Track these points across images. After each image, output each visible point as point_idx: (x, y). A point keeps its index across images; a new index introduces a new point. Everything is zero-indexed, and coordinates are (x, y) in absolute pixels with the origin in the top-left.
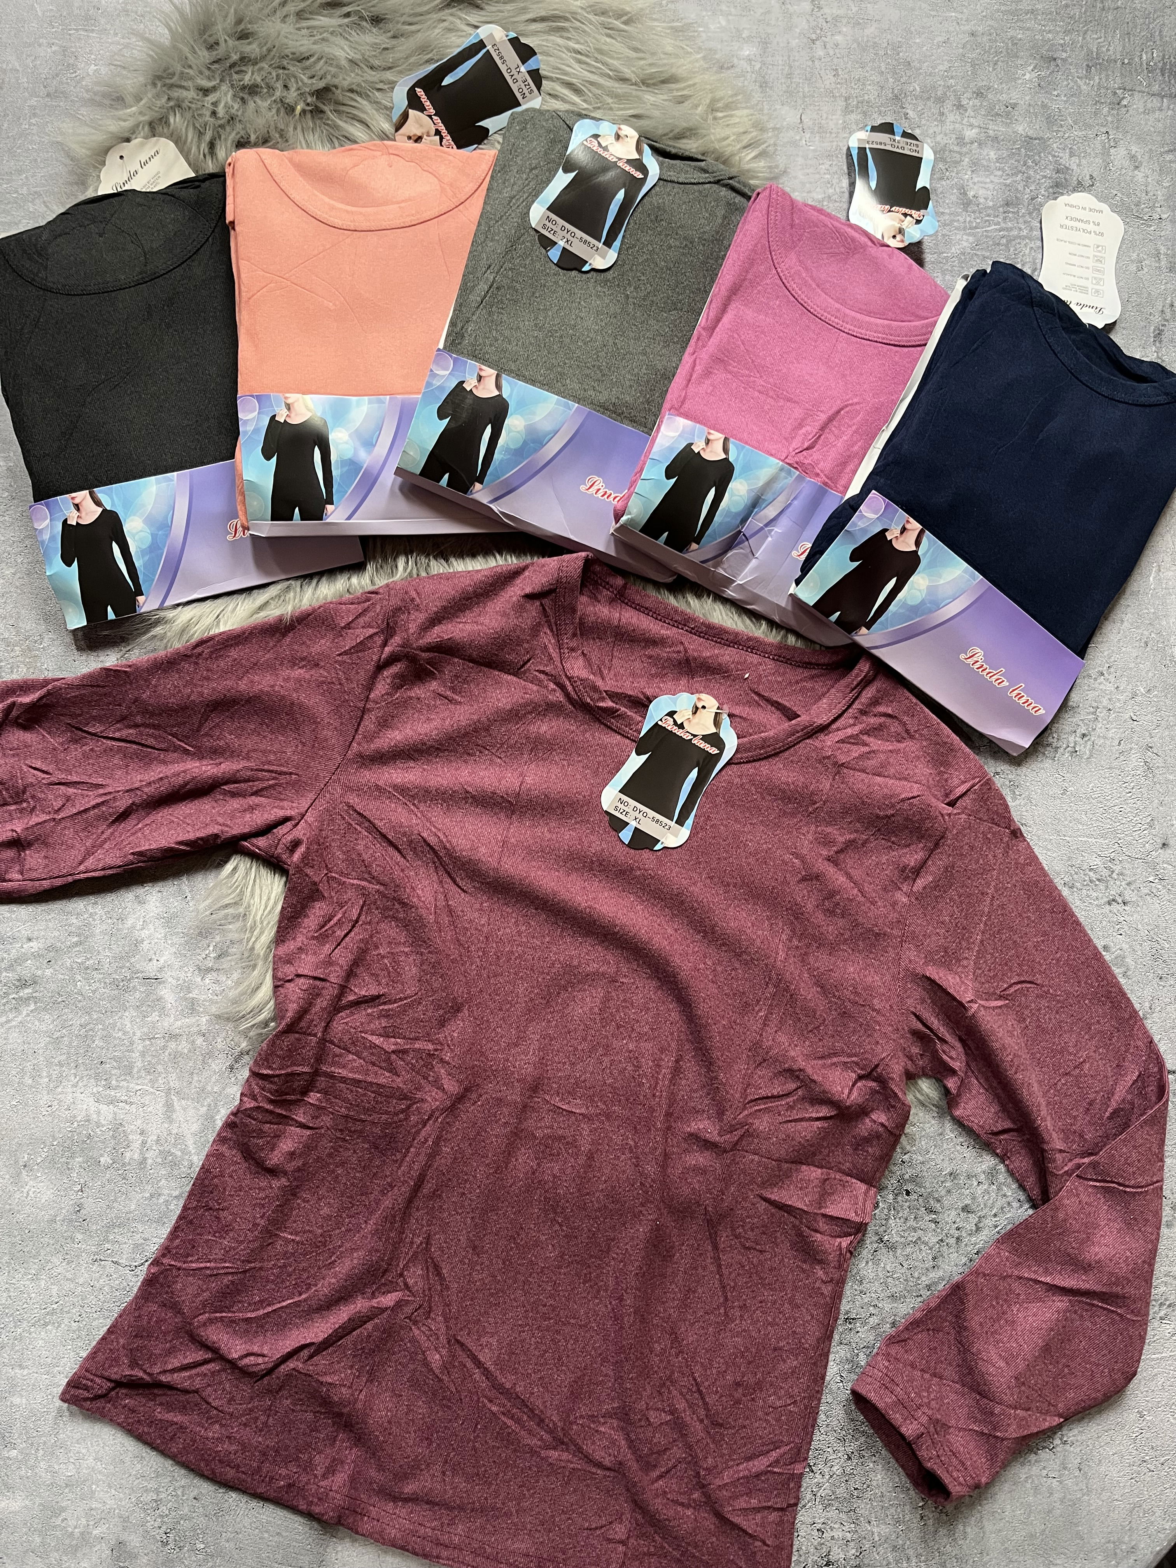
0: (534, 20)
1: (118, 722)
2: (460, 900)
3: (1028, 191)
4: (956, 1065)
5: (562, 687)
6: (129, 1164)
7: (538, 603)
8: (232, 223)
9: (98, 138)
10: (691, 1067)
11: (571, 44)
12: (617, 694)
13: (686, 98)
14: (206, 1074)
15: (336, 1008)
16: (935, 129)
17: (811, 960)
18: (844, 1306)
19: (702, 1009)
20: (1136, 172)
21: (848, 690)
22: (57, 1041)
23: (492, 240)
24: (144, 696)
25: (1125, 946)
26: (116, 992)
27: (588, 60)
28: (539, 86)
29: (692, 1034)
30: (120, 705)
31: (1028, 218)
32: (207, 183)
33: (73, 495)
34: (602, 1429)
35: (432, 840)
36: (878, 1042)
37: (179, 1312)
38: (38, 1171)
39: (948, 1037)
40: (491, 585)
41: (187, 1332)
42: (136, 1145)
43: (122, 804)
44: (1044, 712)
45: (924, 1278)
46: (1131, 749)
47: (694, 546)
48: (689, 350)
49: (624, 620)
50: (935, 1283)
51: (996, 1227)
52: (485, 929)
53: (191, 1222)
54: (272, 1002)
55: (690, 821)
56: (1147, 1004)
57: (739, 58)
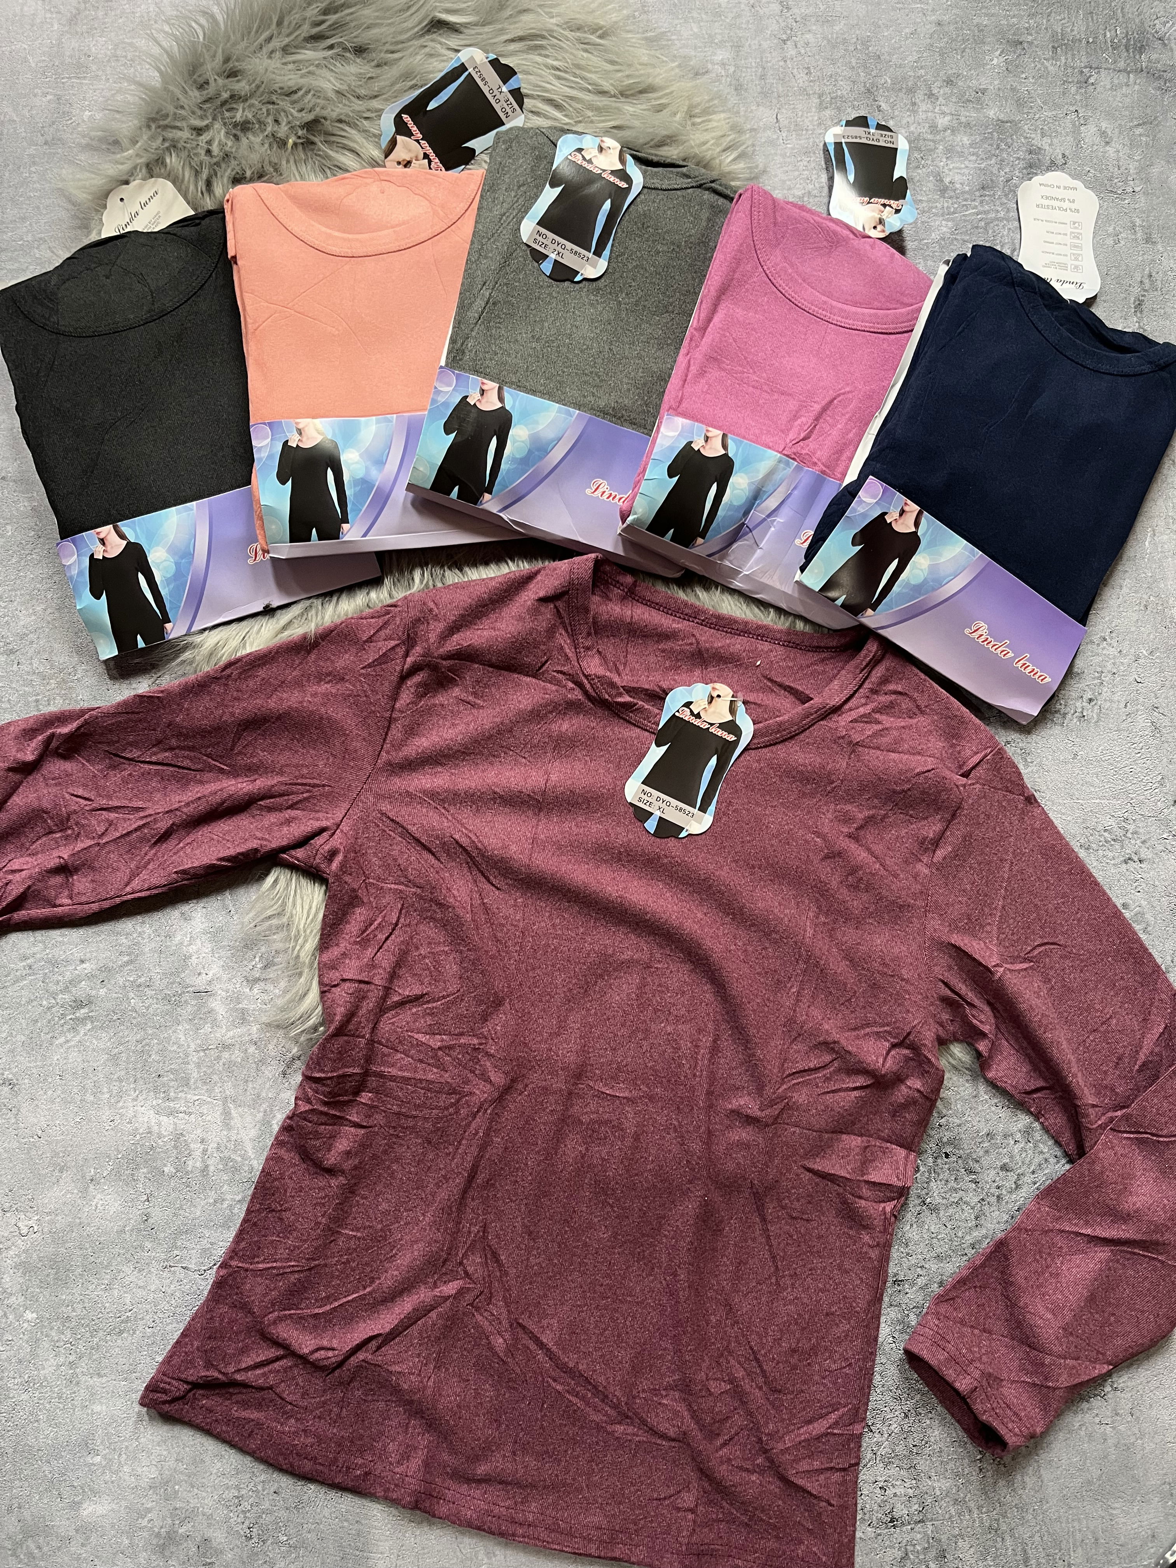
0: (512, 40)
1: (154, 746)
2: (493, 896)
3: (1002, 173)
4: (986, 1028)
5: (580, 685)
6: (192, 1172)
7: (552, 606)
8: (234, 257)
9: (98, 182)
10: (728, 1046)
11: (550, 61)
12: (634, 688)
13: (664, 106)
14: (260, 1081)
15: (381, 1009)
16: (909, 120)
17: (839, 934)
18: (892, 1269)
19: (737, 988)
20: (1107, 148)
21: (858, 671)
22: (114, 1059)
23: (486, 257)
24: (178, 719)
25: (1144, 903)
26: (169, 1007)
27: (567, 76)
28: (521, 105)
29: (727, 1013)
30: (154, 730)
31: (1004, 200)
32: (207, 220)
33: (98, 530)
34: (665, 1402)
35: (464, 841)
36: (908, 1011)
37: (250, 1312)
38: (105, 1184)
39: (977, 1002)
40: (505, 591)
41: (258, 1331)
42: (198, 1153)
43: (163, 825)
44: (1050, 680)
45: (968, 1237)
46: (1137, 711)
47: (700, 541)
48: (683, 351)
49: (636, 617)
50: (980, 1242)
51: (1035, 1183)
52: (521, 924)
53: (255, 1224)
54: (320, 1008)
55: (712, 808)
56: (1169, 958)
57: (713, 64)
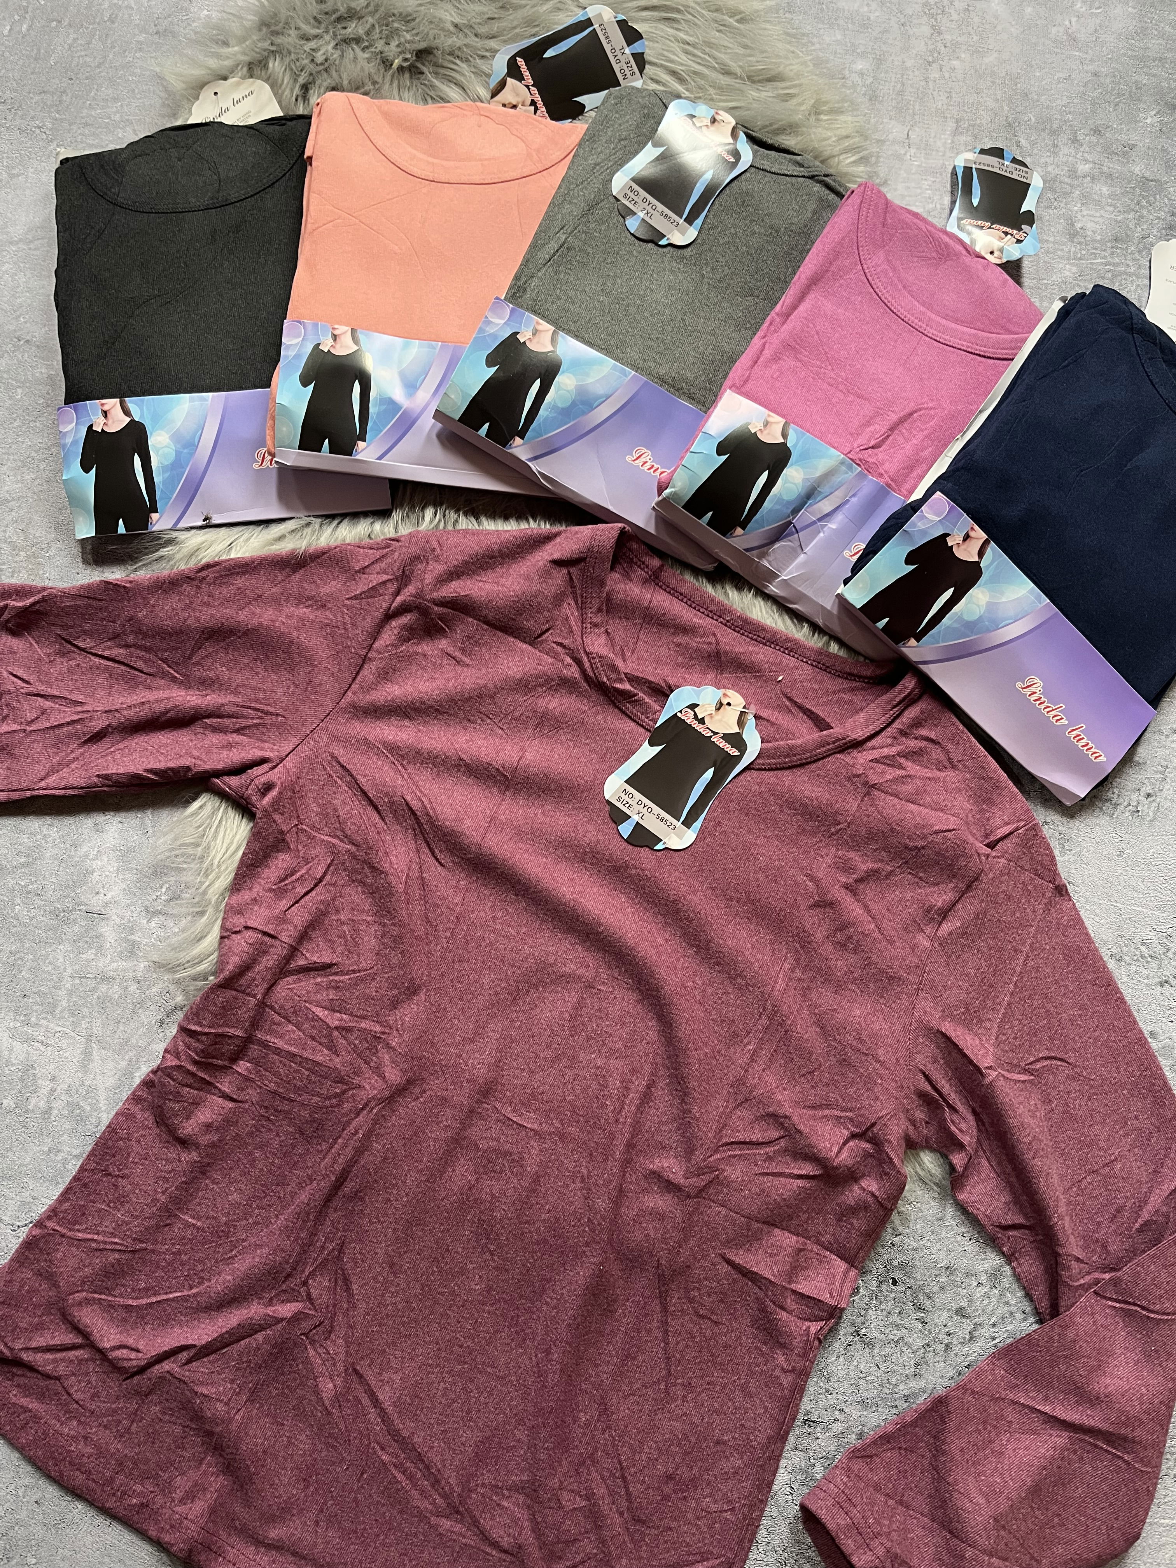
0: (646, 8)
1: (110, 639)
2: (434, 872)
3: (1139, 229)
4: (966, 1139)
5: (578, 662)
6: (33, 1111)
7: (564, 571)
8: (310, 158)
9: (198, 73)
10: (662, 1094)
11: (682, 35)
12: (638, 677)
13: (791, 96)
14: (132, 1025)
15: (282, 971)
16: (1047, 160)
17: (814, 996)
18: (806, 1405)
19: (683, 1030)
21: (889, 707)
23: (570, 203)
24: (140, 615)
26: (54, 922)
27: (696, 51)
28: (641, 70)
29: (669, 1058)
30: (114, 622)
31: (1137, 256)
32: (294, 122)
33: (104, 401)
34: (505, 1504)
35: (415, 804)
36: (877, 1098)
37: (56, 1285)
39: (959, 1106)
40: (519, 546)
41: (59, 1310)
42: (45, 1092)
43: (98, 725)
44: (1107, 760)
45: (902, 1387)
47: (739, 531)
48: (760, 333)
49: (655, 602)
50: (914, 1395)
51: (994, 1339)
52: (458, 909)
53: (85, 1185)
54: (216, 954)
55: (698, 824)
57: (851, 72)
